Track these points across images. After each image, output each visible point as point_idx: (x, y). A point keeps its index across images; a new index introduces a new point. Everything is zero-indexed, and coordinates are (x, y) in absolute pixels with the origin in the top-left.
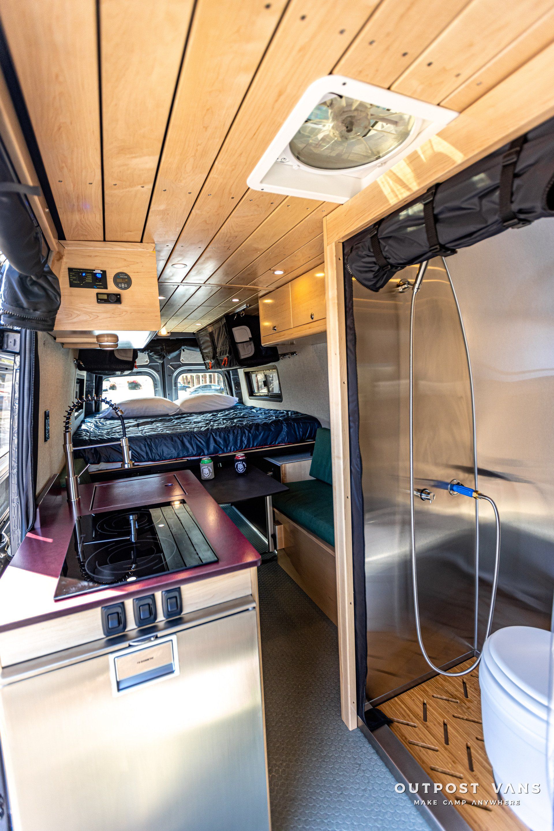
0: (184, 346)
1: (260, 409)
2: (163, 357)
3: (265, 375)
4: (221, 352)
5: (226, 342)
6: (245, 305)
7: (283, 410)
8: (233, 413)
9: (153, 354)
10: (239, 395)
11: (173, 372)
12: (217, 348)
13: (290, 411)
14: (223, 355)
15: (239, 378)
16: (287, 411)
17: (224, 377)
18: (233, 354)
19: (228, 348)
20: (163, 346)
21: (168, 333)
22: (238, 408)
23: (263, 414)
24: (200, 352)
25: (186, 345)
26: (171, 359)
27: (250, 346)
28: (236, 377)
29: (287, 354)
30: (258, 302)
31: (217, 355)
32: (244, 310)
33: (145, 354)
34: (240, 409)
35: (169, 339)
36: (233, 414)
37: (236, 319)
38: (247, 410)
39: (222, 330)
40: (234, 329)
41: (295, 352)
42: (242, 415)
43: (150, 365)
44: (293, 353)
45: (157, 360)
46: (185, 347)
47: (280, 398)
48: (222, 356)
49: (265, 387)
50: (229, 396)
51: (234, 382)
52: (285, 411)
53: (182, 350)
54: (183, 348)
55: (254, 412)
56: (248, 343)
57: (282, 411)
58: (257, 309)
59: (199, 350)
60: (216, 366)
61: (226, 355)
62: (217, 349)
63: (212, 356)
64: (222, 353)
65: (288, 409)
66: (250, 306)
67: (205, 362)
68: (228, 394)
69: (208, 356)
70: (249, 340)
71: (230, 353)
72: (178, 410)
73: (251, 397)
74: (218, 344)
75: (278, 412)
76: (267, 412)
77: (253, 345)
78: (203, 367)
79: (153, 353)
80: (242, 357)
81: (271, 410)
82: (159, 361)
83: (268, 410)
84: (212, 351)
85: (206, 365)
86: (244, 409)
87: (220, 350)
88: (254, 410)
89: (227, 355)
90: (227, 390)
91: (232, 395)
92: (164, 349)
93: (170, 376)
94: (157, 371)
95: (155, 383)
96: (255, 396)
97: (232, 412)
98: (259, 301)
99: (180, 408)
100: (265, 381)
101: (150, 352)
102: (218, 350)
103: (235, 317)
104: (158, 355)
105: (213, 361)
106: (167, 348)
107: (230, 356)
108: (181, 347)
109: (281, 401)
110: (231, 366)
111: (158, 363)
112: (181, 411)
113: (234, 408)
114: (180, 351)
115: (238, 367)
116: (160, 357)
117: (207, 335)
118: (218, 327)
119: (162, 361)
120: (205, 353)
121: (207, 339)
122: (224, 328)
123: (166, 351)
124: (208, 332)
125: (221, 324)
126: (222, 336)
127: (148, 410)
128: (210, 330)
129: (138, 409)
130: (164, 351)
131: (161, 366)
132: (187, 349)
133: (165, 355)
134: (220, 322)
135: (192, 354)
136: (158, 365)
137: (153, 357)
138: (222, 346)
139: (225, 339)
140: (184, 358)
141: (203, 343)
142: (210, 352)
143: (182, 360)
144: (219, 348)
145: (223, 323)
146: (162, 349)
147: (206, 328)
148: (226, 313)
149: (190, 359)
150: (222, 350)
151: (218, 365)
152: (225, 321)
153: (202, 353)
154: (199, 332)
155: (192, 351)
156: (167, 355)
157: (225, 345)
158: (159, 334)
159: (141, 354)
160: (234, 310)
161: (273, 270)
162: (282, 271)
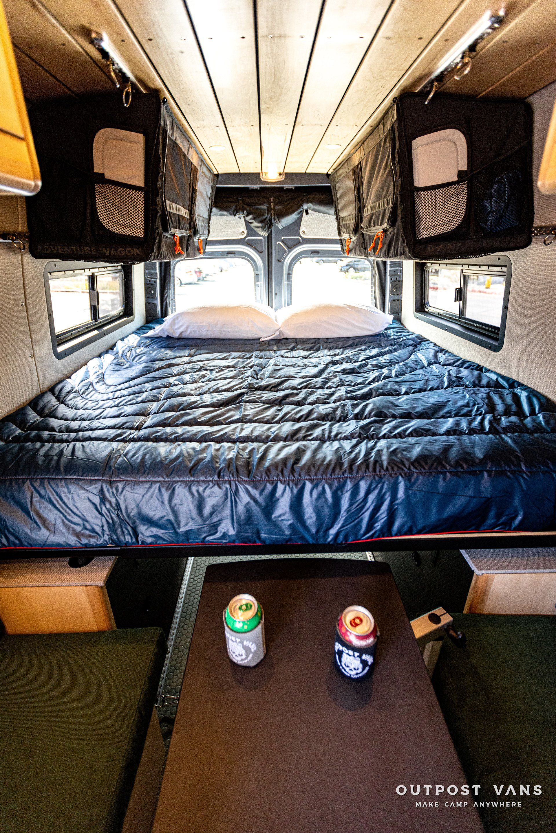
0: (307, 203)
2: (268, 224)
3: (465, 276)
4: (371, 218)
5: (388, 189)
9: (251, 219)
10: (397, 309)
11: (286, 255)
12: (364, 207)
14: (374, 225)
15: (401, 271)
16: (514, 384)
17: (374, 268)
18: (399, 223)
19: (390, 206)
20: (270, 203)
21: (280, 174)
24: (335, 217)
25: (311, 202)
26: (284, 228)
27: (454, 200)
28: (397, 270)
31: (362, 225)
33: (240, 218)
35: (282, 188)
39: (383, 150)
40: (417, 145)
43: (248, 240)
45: (258, 231)
46: (310, 204)
48: (373, 228)
49: (458, 302)
50: (378, 310)
51: (391, 280)
53: (304, 212)
54: (305, 206)
56: (450, 191)
59: (332, 211)
60: (359, 249)
61: (381, 224)
62: (365, 209)
63: (352, 227)
64: (373, 221)
67: (342, 238)
69: (346, 226)
70: (456, 179)
71: (392, 222)
72: (277, 333)
73: (419, 315)
74: (367, 197)
77: (464, 194)
78: (338, 247)
79: (251, 216)
80: (424, 234)
82: (262, 234)
84: (354, 215)
85: (342, 244)
87: (370, 212)
89: (385, 225)
90: (375, 292)
91: (384, 312)
92: (271, 210)
93: (281, 261)
94: (260, 252)
95: (257, 272)
96: (428, 313)
99: (282, 327)
100: (460, 289)
101: (247, 216)
102: (367, 213)
104: (261, 222)
105: (354, 239)
106: (278, 207)
107: (391, 230)
108: (302, 205)
109: (497, 349)
110: (388, 254)
111: (259, 236)
112: (283, 334)
114: (300, 214)
115: (405, 255)
116: (263, 224)
117: (351, 174)
118: (375, 143)
119: (268, 233)
120: (342, 218)
121: (350, 184)
122: (389, 144)
123: (273, 214)
124: (352, 167)
125: (382, 131)
126: (381, 172)
127: (225, 329)
128: (356, 160)
129: (209, 326)
130: (271, 214)
131: (265, 241)
132: (314, 210)
133: (273, 221)
134: (381, 126)
135: (320, 221)
136: (261, 239)
137: (252, 225)
138: (377, 201)
139: (385, 181)
140: (306, 228)
141: (342, 196)
142: (351, 217)
143: (304, 231)
144: (369, 207)
145: (388, 126)
146: (269, 210)
147: (348, 159)
148: (401, 88)
149: (317, 230)
150: (374, 211)
151: (362, 247)
152: (395, 117)
153: (338, 219)
154: (336, 170)
155: (322, 214)
156: (277, 220)
157: (385, 197)
158: (263, 178)
159: (232, 217)
160: (433, 63)
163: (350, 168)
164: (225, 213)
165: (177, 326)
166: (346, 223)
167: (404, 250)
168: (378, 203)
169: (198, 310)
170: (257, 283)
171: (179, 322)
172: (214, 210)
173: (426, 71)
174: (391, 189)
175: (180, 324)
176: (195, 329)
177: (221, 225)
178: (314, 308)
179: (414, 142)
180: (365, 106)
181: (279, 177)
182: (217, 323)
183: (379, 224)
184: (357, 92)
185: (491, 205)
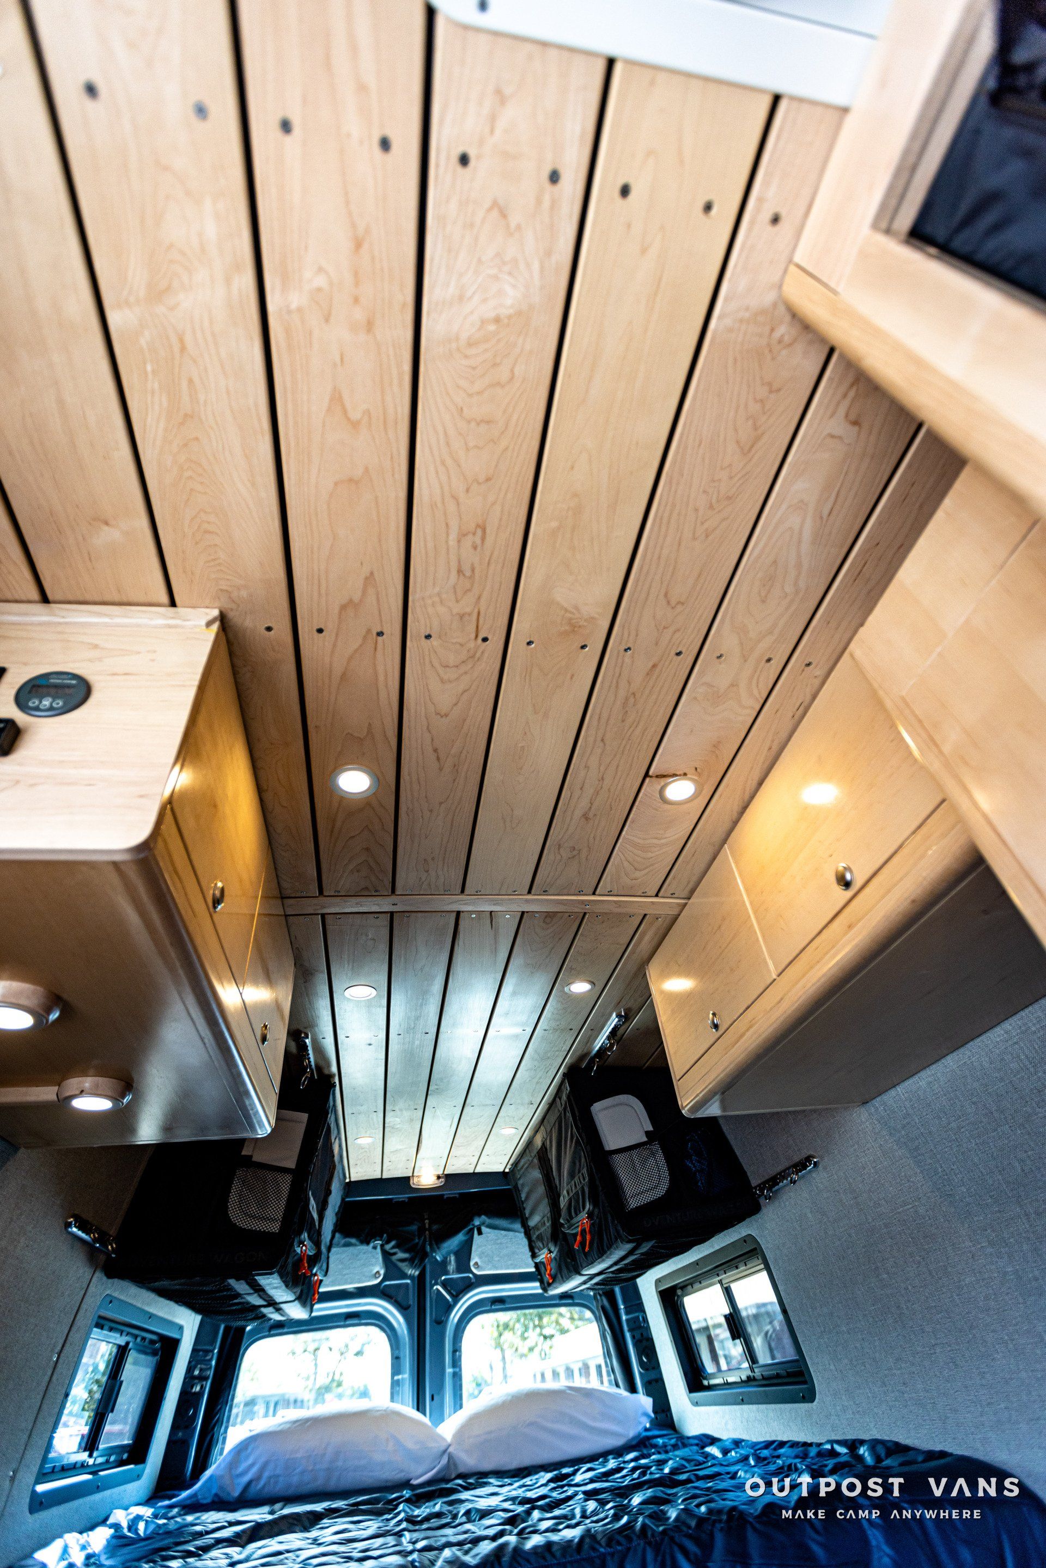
0: (479, 1215)
1: (737, 1443)
2: (419, 1256)
4: (570, 1207)
5: (580, 1161)
7: (832, 1442)
8: (632, 1464)
9: (393, 1247)
10: (656, 1387)
11: (449, 1308)
12: (559, 1196)
13: (862, 1442)
14: (577, 1214)
15: (645, 1320)
16: (853, 1445)
17: (599, 1317)
19: (588, 1181)
20: (423, 1221)
21: (439, 1177)
22: (655, 1446)
23: (752, 1463)
24: (522, 1230)
25: (486, 1215)
26: (444, 1261)
27: (651, 1161)
28: (637, 1315)
29: (782, 1175)
31: (562, 1221)
32: (612, 1036)
33: (375, 1247)
34: (664, 1449)
35: (442, 1196)
36: (634, 1470)
37: (596, 1074)
38: (687, 1450)
40: (597, 1111)
41: (808, 1159)
42: (667, 1471)
43: (386, 1286)
44: (801, 1165)
45: (404, 1267)
46: (483, 1217)
47: (805, 1382)
48: (575, 1219)
49: (738, 1341)
50: (623, 1392)
51: (633, 1337)
52: (839, 1442)
53: (476, 1232)
54: (477, 1222)
55: (714, 1458)
56: (645, 1152)
57: (828, 1447)
59: (518, 1226)
60: (565, 1271)
61: (584, 1209)
62: (562, 1198)
63: (550, 1232)
64: (574, 1207)
65: (850, 1436)
66: (628, 1016)
67: (538, 1264)
68: (617, 1386)
69: (540, 1238)
70: (645, 1139)
71: (594, 1200)
72: (444, 1460)
73: (698, 1395)
74: (560, 1184)
75: (813, 1452)
76: (765, 1453)
77: (660, 1155)
78: (533, 1288)
79: (393, 1243)
80: (633, 1204)
81: (782, 1444)
82: (410, 1272)
83: (768, 1445)
84: (549, 1215)
85: (540, 1276)
86: (675, 1447)
87: (567, 1199)
88: (714, 1450)
89: (588, 1208)
90: (613, 1367)
92: (426, 1230)
93: (440, 1323)
94: (404, 1310)
95: (396, 1351)
96: (710, 1388)
97: (632, 1460)
99: (451, 1449)
100: (731, 1314)
101: (388, 1242)
102: (563, 1202)
104: (409, 1250)
105: (555, 1253)
106: (435, 1227)
107: (596, 1210)
108: (471, 1220)
110: (603, 1249)
111: (406, 1277)
112: (455, 1465)
113: (641, 1444)
114: (471, 1233)
115: (620, 1237)
116: (413, 1254)
117: (536, 1161)
118: (555, 1118)
119: (420, 1269)
120: (533, 1228)
121: (536, 1174)
122: (569, 1114)
123: (427, 1236)
124: (535, 1152)
125: (560, 1105)
126: (568, 1145)
127: (340, 1464)
128: (538, 1141)
129: (309, 1456)
130: (425, 1236)
131: (414, 1287)
132: (490, 1227)
133: (428, 1248)
134: (558, 1100)
135: (501, 1243)
136: (407, 1284)
137: (394, 1258)
138: (572, 1180)
139: (574, 1153)
140: (480, 1258)
141: (527, 1197)
142: (546, 1219)
143: (476, 1263)
144: (565, 1192)
145: (564, 1097)
146: (421, 1230)
147: (530, 1143)
148: (568, 1065)
149: (497, 1259)
150: (571, 1194)
151: (569, 1258)
152: (569, 1089)
153: (528, 1234)
154: (516, 1164)
155: (503, 1232)
156: (435, 1246)
157: (579, 1172)
158: (414, 1183)
159: (364, 1248)
160: (589, 1044)
161: (659, 779)
162: (691, 779)
163: (533, 1155)
164: (353, 1241)
165: (241, 1468)
166: (539, 1232)
167: (616, 1229)
168: (573, 1182)
169: (288, 1426)
170: (396, 1378)
171: (248, 1457)
172: (337, 1235)
173: (585, 1051)
174: (583, 1160)
175: (250, 1461)
176: (278, 1472)
177: (342, 1263)
178: (510, 1398)
179: (592, 1108)
180: (537, 1083)
181: (437, 1182)
182: (326, 1448)
183: (581, 1209)
184: (527, 1070)
185: (694, 1164)
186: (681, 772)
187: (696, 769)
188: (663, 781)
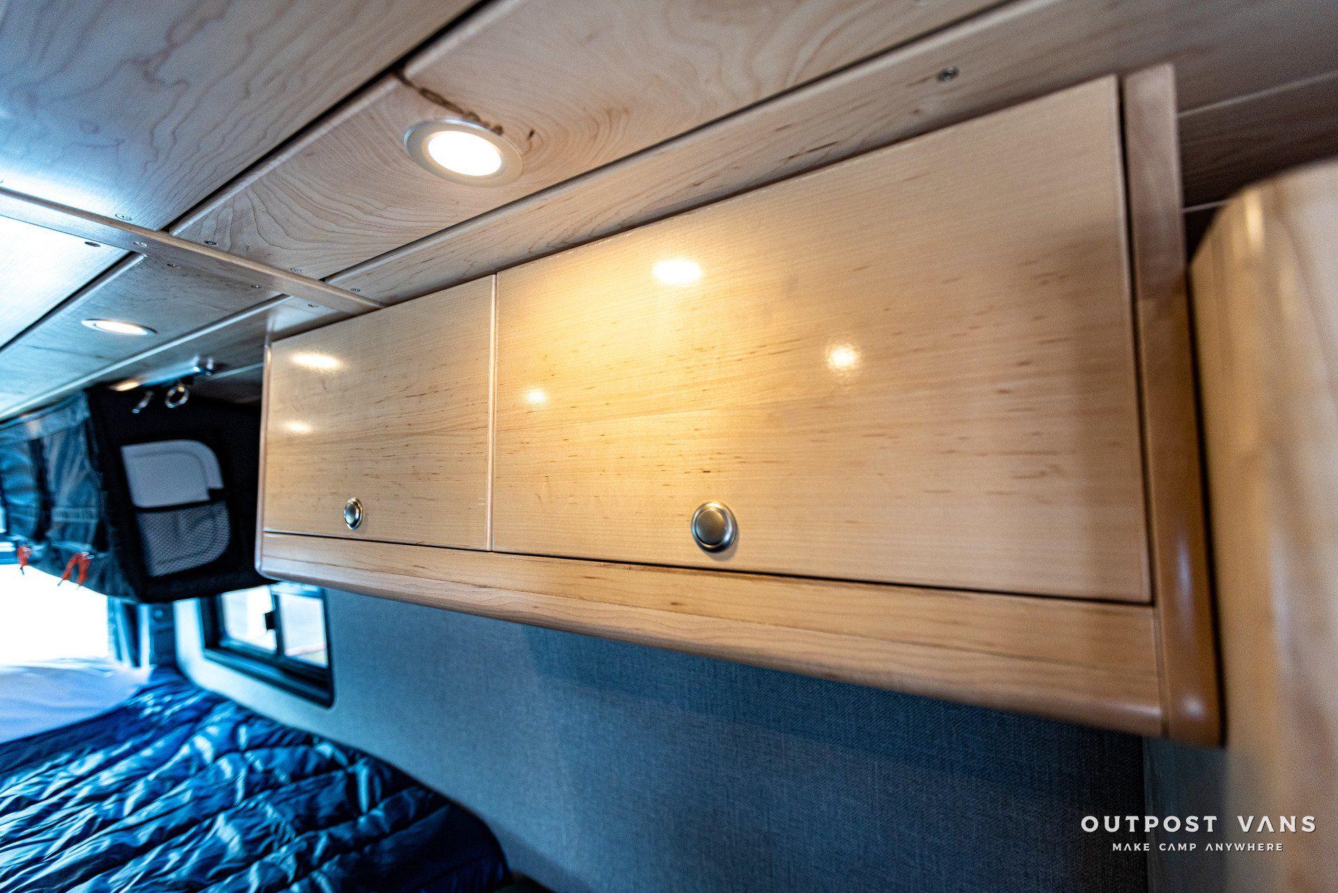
3: (275, 596)
4: (65, 528)
6: (196, 359)
12: (53, 503)
14: (72, 541)
18: (111, 552)
19: (95, 521)
27: (208, 524)
30: (261, 358)
31: (50, 534)
32: (187, 380)
37: (143, 410)
39: (75, 444)
40: (131, 453)
47: (325, 690)
48: (70, 544)
49: (269, 631)
56: (200, 512)
58: (256, 386)
61: (84, 543)
62: (55, 510)
63: (33, 528)
64: (70, 532)
66: (219, 367)
70: (206, 498)
71: (100, 544)
74: (58, 490)
77: (221, 518)
80: (159, 570)
87: (62, 518)
89: (90, 546)
98: (269, 356)
100: (272, 613)
102: (56, 516)
103: (143, 404)
105: (36, 548)
107: (101, 556)
109: (328, 703)
110: (103, 589)
117: (26, 447)
118: (62, 427)
120: (13, 505)
121: (25, 460)
122: (82, 440)
124: (26, 438)
125: (72, 419)
126: (75, 470)
128: (32, 432)
134: (69, 411)
138: (72, 507)
139: (83, 484)
141: (9, 471)
142: (30, 511)
144: (61, 510)
147: (19, 421)
150: (69, 520)
151: (56, 565)
161: (425, 102)
162: (503, 148)
163: (23, 438)
166: (19, 516)
167: (127, 590)
168: (74, 511)
174: (94, 499)
179: (124, 449)
183: (81, 541)
186: (493, 122)
187: (532, 133)
188: (433, 111)
